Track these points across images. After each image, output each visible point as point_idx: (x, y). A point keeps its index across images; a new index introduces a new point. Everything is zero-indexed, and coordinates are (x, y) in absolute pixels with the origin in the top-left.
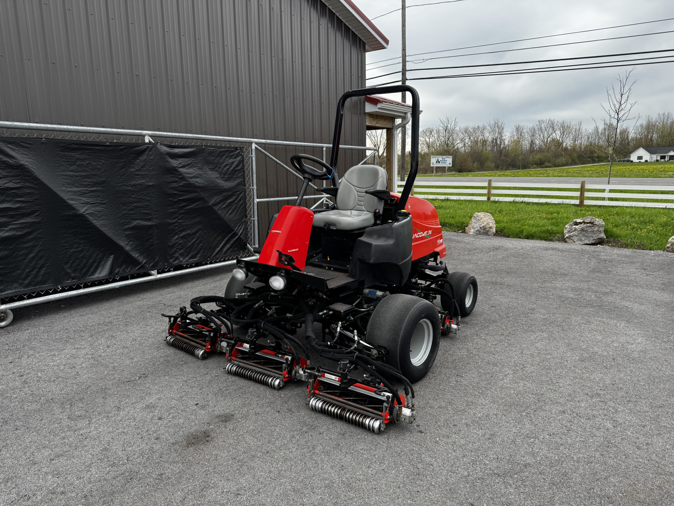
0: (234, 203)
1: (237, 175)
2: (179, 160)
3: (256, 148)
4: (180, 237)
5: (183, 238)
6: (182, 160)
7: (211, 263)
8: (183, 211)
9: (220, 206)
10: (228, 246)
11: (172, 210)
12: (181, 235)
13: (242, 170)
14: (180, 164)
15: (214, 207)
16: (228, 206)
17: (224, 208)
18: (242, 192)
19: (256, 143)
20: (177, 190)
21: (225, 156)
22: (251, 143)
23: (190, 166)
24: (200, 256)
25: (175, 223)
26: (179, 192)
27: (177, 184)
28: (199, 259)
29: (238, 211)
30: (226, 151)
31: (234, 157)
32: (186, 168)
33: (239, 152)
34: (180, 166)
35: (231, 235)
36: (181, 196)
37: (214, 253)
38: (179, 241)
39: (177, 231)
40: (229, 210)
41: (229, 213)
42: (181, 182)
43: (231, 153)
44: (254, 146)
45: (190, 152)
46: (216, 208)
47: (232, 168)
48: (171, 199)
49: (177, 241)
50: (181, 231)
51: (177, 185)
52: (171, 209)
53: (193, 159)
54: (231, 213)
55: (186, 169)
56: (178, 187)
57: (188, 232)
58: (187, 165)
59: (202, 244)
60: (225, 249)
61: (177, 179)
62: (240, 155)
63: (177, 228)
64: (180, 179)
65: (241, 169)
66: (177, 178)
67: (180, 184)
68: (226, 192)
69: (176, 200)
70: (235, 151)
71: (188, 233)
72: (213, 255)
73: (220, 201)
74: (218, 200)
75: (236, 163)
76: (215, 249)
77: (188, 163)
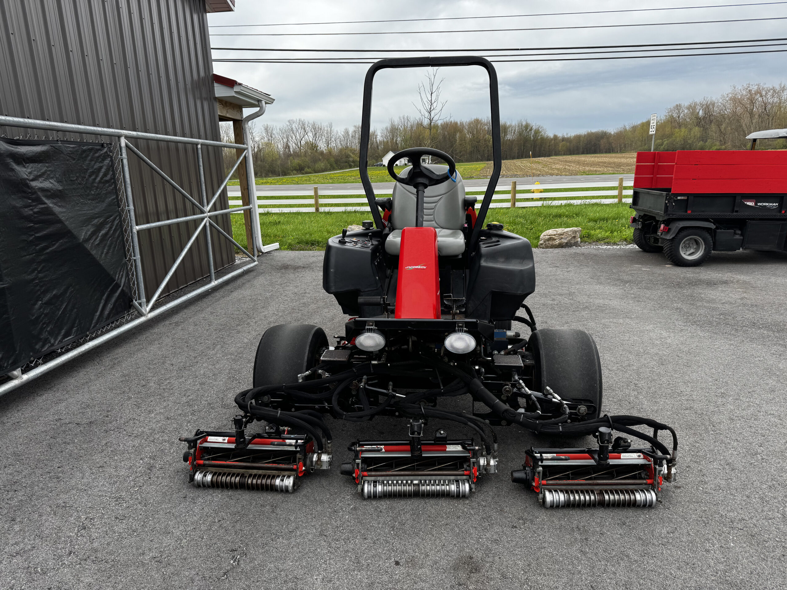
0: (108, 236)
1: (106, 190)
2: (28, 167)
3: (127, 146)
4: (45, 304)
5: (48, 303)
6: (32, 167)
7: (92, 339)
8: (42, 257)
9: (92, 243)
10: (110, 306)
11: (28, 257)
12: (46, 299)
13: (113, 181)
14: (30, 173)
15: (85, 245)
16: (101, 241)
17: (98, 244)
18: (117, 216)
19: (127, 137)
20: (31, 221)
21: (89, 158)
22: (119, 136)
23: (45, 177)
24: (77, 330)
25: (34, 280)
26: (35, 224)
27: (32, 210)
28: (76, 336)
29: (115, 247)
30: (90, 150)
31: (100, 160)
32: (40, 180)
33: (106, 152)
34: (31, 177)
35: (111, 287)
36: (38, 230)
37: (94, 322)
38: (44, 310)
39: (39, 293)
40: (104, 249)
41: (104, 253)
42: (36, 206)
43: (96, 153)
44: (123, 141)
45: (43, 152)
46: (88, 246)
47: (98, 179)
48: (24, 237)
49: (42, 310)
50: (45, 292)
51: (31, 212)
52: (25, 256)
53: (47, 165)
54: (107, 253)
55: (41, 182)
56: (32, 215)
57: (54, 293)
58: (40, 176)
59: (76, 310)
60: (106, 312)
61: (30, 201)
62: (109, 155)
63: (38, 288)
64: (33, 200)
65: (111, 179)
66: (29, 199)
67: (36, 210)
68: (96, 218)
69: (31, 238)
70: (101, 150)
71: (54, 295)
72: (93, 325)
73: (92, 233)
74: (89, 233)
75: (103, 170)
76: (94, 315)
77: (42, 171)
